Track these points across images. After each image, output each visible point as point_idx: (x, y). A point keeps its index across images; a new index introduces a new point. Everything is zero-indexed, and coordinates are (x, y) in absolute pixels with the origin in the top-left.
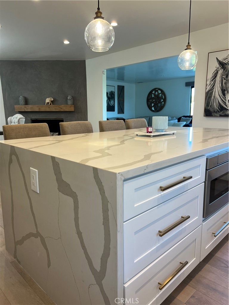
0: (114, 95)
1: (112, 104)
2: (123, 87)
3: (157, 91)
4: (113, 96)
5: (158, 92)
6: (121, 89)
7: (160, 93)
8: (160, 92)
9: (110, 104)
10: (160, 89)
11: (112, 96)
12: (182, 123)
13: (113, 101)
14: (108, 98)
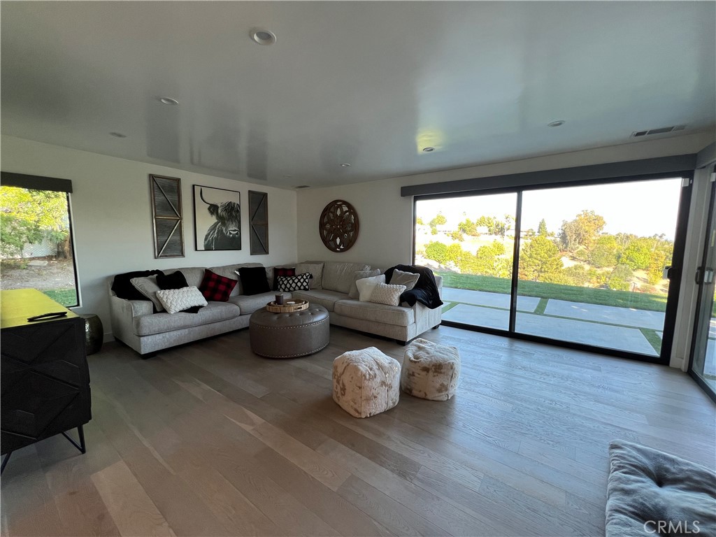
0: (238, 212)
1: (232, 232)
2: (265, 195)
3: (340, 206)
4: (234, 214)
5: (342, 210)
6: (259, 202)
7: (346, 212)
8: (345, 209)
9: (224, 231)
10: (345, 203)
11: (231, 214)
12: (396, 290)
13: (236, 226)
14: (220, 218)
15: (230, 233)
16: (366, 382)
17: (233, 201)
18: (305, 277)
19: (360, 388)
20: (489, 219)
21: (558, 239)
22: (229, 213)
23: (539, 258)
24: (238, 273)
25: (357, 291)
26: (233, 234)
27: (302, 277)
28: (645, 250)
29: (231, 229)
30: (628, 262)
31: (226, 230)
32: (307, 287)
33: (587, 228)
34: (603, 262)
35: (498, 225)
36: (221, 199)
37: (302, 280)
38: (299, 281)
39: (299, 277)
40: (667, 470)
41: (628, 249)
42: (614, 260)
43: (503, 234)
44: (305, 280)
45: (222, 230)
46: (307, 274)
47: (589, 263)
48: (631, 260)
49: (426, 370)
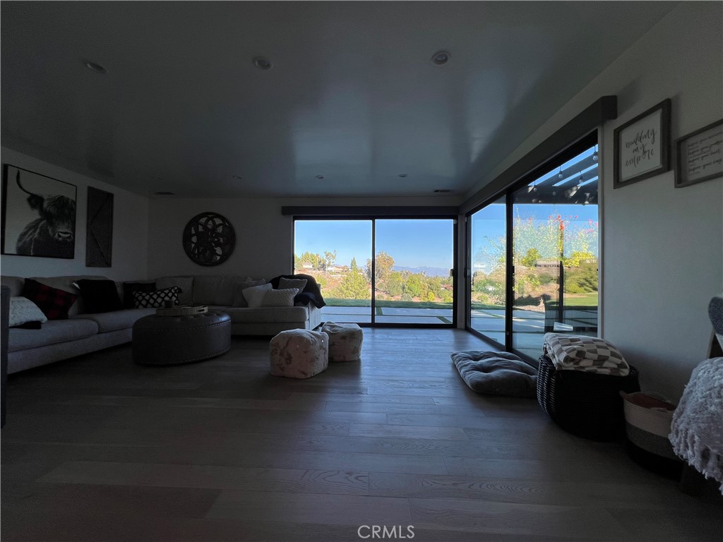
1: (61, 235)
2: (110, 197)
3: (212, 219)
4: (66, 211)
6: (101, 204)
7: (220, 225)
8: (219, 221)
9: (50, 232)
10: (218, 216)
11: (63, 211)
12: (291, 292)
13: (68, 227)
14: (46, 215)
15: (59, 236)
16: (311, 347)
17: (66, 195)
18: (173, 291)
19: (306, 352)
20: (312, 255)
21: (366, 275)
22: (61, 210)
23: (354, 290)
24: (77, 285)
25: (244, 300)
26: (63, 238)
27: (170, 291)
28: (417, 282)
29: (62, 231)
30: (409, 291)
31: (53, 231)
32: (177, 302)
33: (383, 266)
34: (395, 292)
35: (320, 262)
36: (48, 191)
37: (170, 295)
38: (167, 295)
39: (167, 291)
40: (476, 356)
41: (408, 282)
42: (401, 290)
43: (324, 270)
44: (173, 295)
45: (48, 230)
46: (176, 288)
47: (386, 293)
48: (411, 290)
49: (344, 338)
